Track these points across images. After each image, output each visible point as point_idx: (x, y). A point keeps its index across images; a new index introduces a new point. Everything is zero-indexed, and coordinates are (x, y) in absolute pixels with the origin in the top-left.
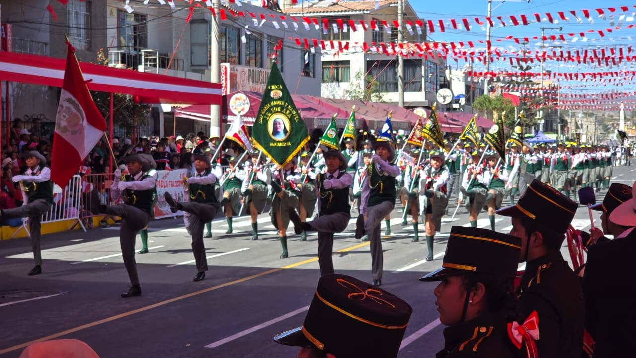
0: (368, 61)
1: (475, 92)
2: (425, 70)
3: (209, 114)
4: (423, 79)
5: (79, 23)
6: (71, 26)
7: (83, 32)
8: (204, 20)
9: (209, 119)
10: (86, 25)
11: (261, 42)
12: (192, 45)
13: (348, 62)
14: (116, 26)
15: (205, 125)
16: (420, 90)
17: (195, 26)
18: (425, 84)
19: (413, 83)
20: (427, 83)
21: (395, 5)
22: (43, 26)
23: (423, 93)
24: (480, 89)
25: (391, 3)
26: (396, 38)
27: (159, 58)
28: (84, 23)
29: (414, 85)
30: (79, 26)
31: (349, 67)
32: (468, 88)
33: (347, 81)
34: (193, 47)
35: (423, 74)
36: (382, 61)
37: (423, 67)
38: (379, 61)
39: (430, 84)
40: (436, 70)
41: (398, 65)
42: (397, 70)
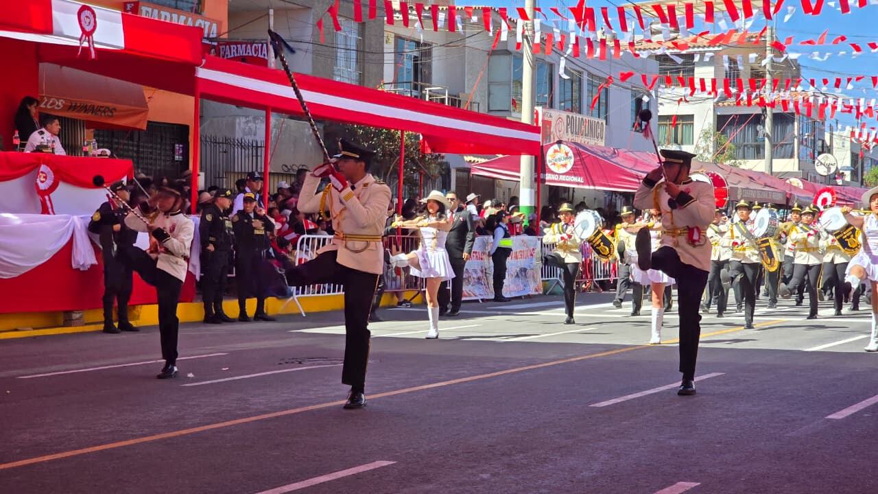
0: (718, 116)
1: (865, 165)
2: (799, 128)
3: (519, 171)
4: (796, 141)
5: (349, 43)
6: (339, 46)
7: (353, 55)
8: (507, 50)
9: (519, 177)
10: (357, 46)
11: (580, 81)
12: (490, 84)
13: (691, 117)
14: (394, 51)
15: (509, 189)
16: (792, 156)
17: (494, 58)
18: (799, 149)
19: (782, 146)
20: (801, 147)
21: (763, 39)
22: (305, 46)
23: (796, 160)
24: (871, 159)
25: (752, 37)
27: (449, 99)
28: (355, 44)
29: (783, 149)
30: (349, 47)
31: (693, 124)
32: (855, 158)
33: (689, 144)
34: (492, 87)
35: (796, 133)
36: (740, 115)
37: (796, 124)
38: (736, 115)
39: (805, 148)
40: (814, 129)
41: (765, 118)
42: (759, 127)
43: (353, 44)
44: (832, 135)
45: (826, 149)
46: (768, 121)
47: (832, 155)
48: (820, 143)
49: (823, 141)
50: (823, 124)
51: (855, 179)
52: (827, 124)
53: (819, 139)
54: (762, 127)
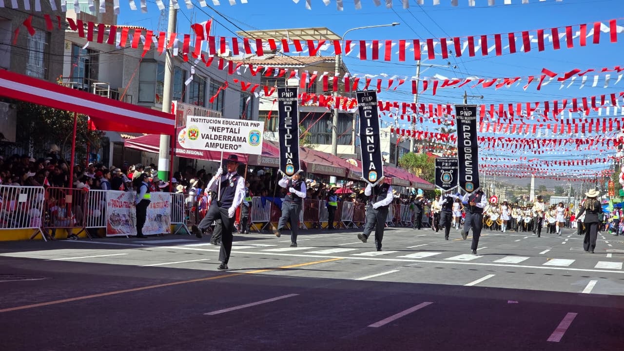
0: (301, 113)
1: (400, 152)
2: (356, 124)
3: (159, 146)
4: (353, 133)
5: (38, 47)
6: (31, 49)
7: (41, 56)
8: (154, 60)
9: (158, 150)
10: (45, 50)
11: (205, 83)
12: (140, 82)
14: (70, 54)
15: (151, 158)
16: (350, 143)
17: (144, 64)
18: (355, 138)
19: (344, 136)
20: (357, 137)
21: (333, 62)
22: (5, 47)
23: (353, 146)
24: (404, 148)
25: (326, 60)
27: (110, 91)
28: (43, 48)
29: (345, 138)
30: (38, 50)
32: (393, 147)
34: (141, 85)
35: (354, 128)
36: (316, 113)
37: (354, 121)
38: (313, 113)
41: (333, 116)
42: (328, 122)
43: (41, 48)
46: (335, 119)
51: (393, 162)
54: (330, 122)
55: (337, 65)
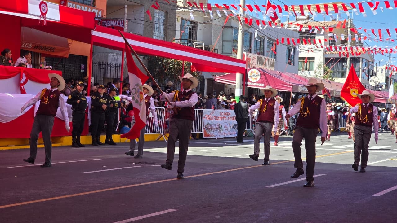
0: (326, 58)
1: (392, 81)
2: (362, 64)
3: (235, 81)
4: (360, 70)
5: (160, 21)
6: (156, 22)
7: (162, 26)
8: (231, 26)
9: (235, 83)
11: (264, 40)
12: (223, 41)
13: (313, 58)
14: (180, 25)
15: (231, 89)
17: (226, 29)
20: (363, 73)
21: (347, 24)
22: (140, 22)
23: (360, 79)
24: (395, 79)
26: (346, 43)
27: (204, 47)
30: (160, 23)
31: (314, 61)
32: (387, 79)
33: (312, 70)
34: (223, 42)
35: (361, 66)
36: (336, 58)
37: (361, 62)
38: (334, 58)
39: (365, 73)
40: (369, 65)
41: (347, 59)
42: (344, 64)
43: (162, 22)
44: (377, 68)
45: (375, 74)
46: (348, 61)
47: (377, 77)
48: (371, 71)
49: (373, 71)
50: (373, 63)
51: (387, 88)
52: (375, 63)
53: (371, 70)
54: (345, 64)
55: (349, 26)
